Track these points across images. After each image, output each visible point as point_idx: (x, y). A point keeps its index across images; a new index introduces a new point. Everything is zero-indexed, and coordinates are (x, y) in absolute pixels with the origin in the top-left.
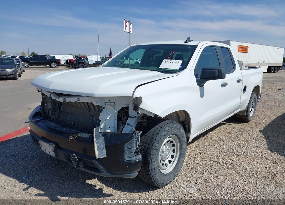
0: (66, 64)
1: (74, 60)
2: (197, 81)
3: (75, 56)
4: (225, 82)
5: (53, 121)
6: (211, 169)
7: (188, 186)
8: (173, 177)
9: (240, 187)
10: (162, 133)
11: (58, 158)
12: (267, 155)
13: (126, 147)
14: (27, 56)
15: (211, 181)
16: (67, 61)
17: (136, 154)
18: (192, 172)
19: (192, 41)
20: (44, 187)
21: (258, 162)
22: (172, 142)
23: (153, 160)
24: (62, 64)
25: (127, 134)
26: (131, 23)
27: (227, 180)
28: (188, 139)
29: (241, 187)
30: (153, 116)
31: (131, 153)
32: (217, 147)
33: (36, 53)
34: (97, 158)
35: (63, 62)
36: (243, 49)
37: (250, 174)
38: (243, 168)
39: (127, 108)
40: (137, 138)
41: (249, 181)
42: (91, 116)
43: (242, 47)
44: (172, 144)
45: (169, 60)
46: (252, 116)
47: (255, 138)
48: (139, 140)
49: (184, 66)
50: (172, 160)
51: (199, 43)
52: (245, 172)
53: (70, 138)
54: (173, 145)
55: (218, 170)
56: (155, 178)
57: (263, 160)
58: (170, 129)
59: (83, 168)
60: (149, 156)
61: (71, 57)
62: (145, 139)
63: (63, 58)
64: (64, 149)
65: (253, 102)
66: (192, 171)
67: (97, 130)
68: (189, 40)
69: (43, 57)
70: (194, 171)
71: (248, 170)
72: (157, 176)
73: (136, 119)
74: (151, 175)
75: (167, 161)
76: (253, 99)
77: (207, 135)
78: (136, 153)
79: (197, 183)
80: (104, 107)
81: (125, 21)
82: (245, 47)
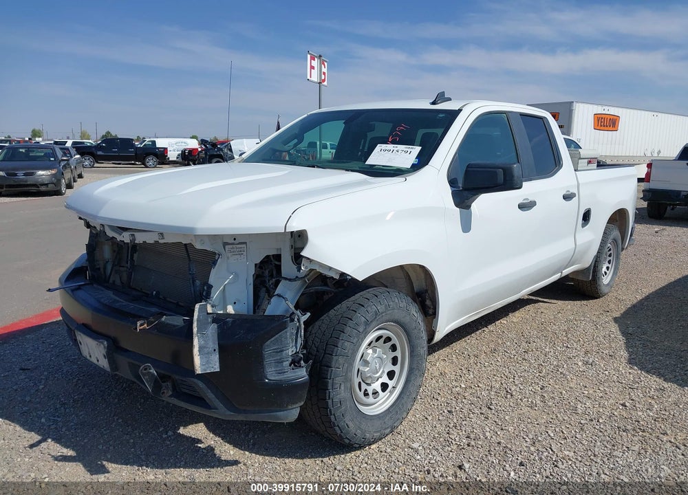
0: (180, 160)
1: (200, 150)
2: (454, 195)
3: (202, 140)
4: (531, 199)
5: (112, 287)
6: (489, 408)
7: (425, 445)
8: (390, 423)
9: (552, 450)
10: (360, 318)
11: (117, 373)
12: (631, 376)
13: (269, 348)
14: (90, 141)
15: (484, 435)
16: (183, 152)
17: (295, 366)
18: (441, 414)
19: (449, 99)
20: (85, 441)
21: (606, 394)
22: (388, 339)
23: (338, 380)
24: (170, 159)
25: (272, 318)
26: (326, 62)
27: (522, 435)
28: (431, 334)
29: (555, 450)
30: (337, 277)
31: (280, 362)
32: (512, 356)
33: (113, 134)
34: (198, 373)
35: (173, 155)
36: (606, 123)
37: (582, 422)
38: (567, 407)
39: (278, 257)
40: (298, 328)
41: (576, 437)
42: (190, 277)
43: (603, 116)
44: (389, 344)
45: (390, 147)
46: (608, 284)
47: (610, 336)
48: (303, 334)
49: (423, 160)
50: (391, 383)
51: (465, 105)
52: (571, 416)
53: (138, 325)
54: (394, 348)
55: (506, 410)
56: (341, 424)
57: (621, 389)
58: (381, 308)
59: (170, 396)
60: (328, 371)
61: (193, 144)
62: (320, 331)
63: (173, 146)
64: (130, 351)
65: (610, 250)
66: (441, 412)
67: (203, 309)
68: (441, 98)
69: (128, 142)
70: (446, 411)
71: (580, 411)
72: (347, 420)
73: (298, 283)
74: (332, 417)
75: (377, 386)
76: (610, 241)
77: (491, 327)
78: (295, 363)
79: (449, 439)
80: (219, 255)
81: (309, 56)
82: (612, 117)
